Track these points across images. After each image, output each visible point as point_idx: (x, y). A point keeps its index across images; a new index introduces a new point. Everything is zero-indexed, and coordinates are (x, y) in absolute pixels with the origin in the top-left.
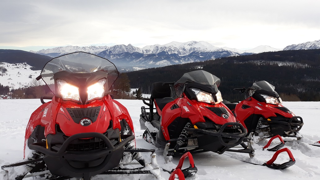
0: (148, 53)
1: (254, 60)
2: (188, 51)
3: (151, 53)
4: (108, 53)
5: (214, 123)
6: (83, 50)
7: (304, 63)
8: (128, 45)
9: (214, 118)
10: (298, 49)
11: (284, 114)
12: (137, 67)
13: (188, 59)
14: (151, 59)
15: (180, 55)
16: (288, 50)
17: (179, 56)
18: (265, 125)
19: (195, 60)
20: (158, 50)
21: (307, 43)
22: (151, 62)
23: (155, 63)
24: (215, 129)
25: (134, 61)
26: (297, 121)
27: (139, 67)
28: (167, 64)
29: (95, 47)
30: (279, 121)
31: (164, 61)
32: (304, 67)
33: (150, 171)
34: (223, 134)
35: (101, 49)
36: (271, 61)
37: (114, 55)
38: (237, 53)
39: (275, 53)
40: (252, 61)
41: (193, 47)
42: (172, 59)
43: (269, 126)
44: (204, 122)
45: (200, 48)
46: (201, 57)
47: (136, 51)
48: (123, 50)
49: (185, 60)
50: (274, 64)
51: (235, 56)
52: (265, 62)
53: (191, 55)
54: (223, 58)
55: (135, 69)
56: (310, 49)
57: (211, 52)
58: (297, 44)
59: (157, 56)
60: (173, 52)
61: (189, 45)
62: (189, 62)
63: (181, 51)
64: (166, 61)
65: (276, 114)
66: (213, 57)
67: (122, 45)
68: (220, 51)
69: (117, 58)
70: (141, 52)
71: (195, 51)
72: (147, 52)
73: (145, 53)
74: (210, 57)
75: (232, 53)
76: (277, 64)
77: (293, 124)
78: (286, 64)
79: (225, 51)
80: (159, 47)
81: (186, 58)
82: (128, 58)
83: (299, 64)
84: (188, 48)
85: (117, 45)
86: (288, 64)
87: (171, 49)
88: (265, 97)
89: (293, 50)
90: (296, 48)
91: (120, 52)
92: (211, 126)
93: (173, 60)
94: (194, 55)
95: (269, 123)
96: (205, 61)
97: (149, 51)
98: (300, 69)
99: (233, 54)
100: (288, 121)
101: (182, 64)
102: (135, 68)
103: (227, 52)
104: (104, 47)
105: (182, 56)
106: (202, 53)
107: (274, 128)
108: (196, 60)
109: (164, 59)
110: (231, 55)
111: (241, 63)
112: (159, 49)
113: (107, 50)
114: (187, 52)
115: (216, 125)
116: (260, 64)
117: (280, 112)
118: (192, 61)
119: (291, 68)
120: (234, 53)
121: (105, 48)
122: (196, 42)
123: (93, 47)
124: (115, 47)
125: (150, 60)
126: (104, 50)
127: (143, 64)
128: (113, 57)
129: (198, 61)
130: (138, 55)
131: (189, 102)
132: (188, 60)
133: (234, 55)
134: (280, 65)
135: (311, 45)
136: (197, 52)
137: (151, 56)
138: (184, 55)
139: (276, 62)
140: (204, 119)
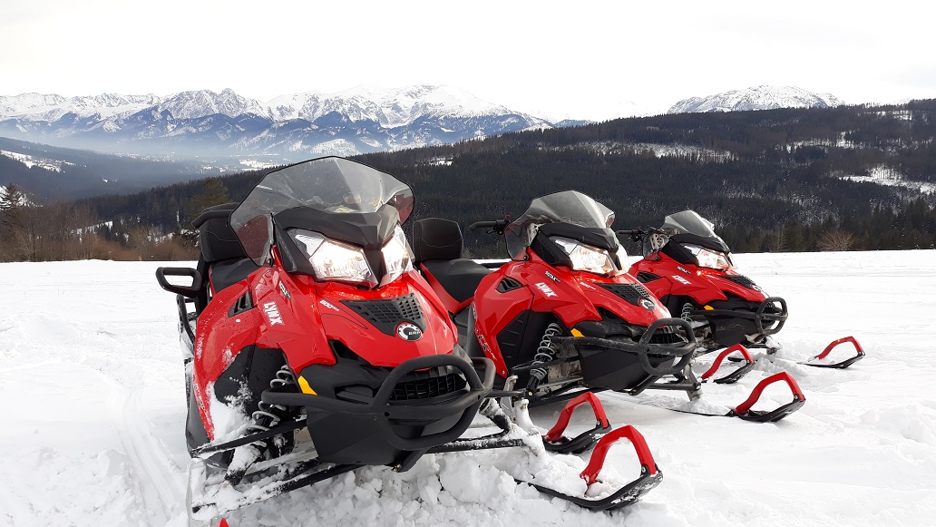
0: (287, 118)
1: (592, 139)
2: (408, 113)
3: (295, 116)
4: (158, 116)
5: (625, 323)
6: (75, 106)
7: (722, 149)
8: (224, 92)
9: (624, 309)
10: (705, 109)
11: (744, 291)
12: (252, 159)
13: (409, 136)
14: (296, 134)
15: (384, 126)
16: (680, 111)
17: (382, 128)
18: (699, 320)
19: (428, 140)
20: (316, 107)
21: (729, 93)
22: (298, 145)
23: (310, 149)
24: (629, 335)
25: (244, 141)
26: (775, 310)
27: (259, 160)
28: (348, 151)
29: (115, 98)
30: (733, 309)
31: (338, 141)
32: (722, 161)
33: (521, 440)
34: (651, 346)
35: (136, 104)
36: (636, 143)
37: (179, 123)
38: (546, 122)
39: (647, 120)
40: (587, 144)
41: (422, 100)
42: (362, 135)
43: (707, 322)
44: (600, 321)
45: (441, 105)
46: (445, 130)
47: (249, 110)
48: (207, 108)
49: (398, 140)
50: (644, 152)
51: (540, 129)
52: (619, 147)
53: (416, 126)
54: (508, 136)
55: (247, 167)
56: (737, 109)
57: (474, 118)
58: (703, 97)
59: (315, 127)
60: (363, 116)
61: (411, 94)
62: (412, 146)
63: (386, 111)
64: (343, 141)
65: (726, 293)
66: (478, 132)
67: (205, 93)
68: (499, 114)
69: (189, 133)
70: (265, 114)
71: (429, 115)
72: (282, 114)
73: (277, 116)
74: (472, 131)
75: (530, 120)
76: (652, 153)
77: (767, 317)
78: (677, 151)
79: (512, 115)
80: (322, 99)
81: (401, 135)
82: (224, 132)
83: (708, 151)
84: (407, 103)
85: (188, 93)
86: (681, 151)
87: (356, 106)
88: (695, 250)
89: (693, 114)
90: (700, 107)
91: (197, 112)
92: (620, 329)
93: (365, 140)
94: (427, 125)
95: (708, 316)
96: (457, 145)
97: (290, 110)
98: (712, 164)
99: (533, 124)
100: (754, 310)
101: (391, 151)
102: (248, 163)
103: (518, 117)
104: (144, 98)
105: (391, 127)
106: (450, 121)
107: (722, 329)
108: (431, 139)
109: (338, 136)
110: (529, 126)
111: (557, 148)
112: (322, 105)
113: (155, 108)
114: (405, 117)
115: (631, 325)
116: (608, 153)
117: (734, 289)
118: (421, 144)
119: (690, 162)
120: (536, 122)
121: (150, 100)
122: (429, 88)
123: (111, 99)
124: (180, 98)
125: (295, 138)
126: (145, 106)
127: (270, 151)
128: (174, 130)
129: (437, 142)
130: (255, 124)
131: (551, 271)
132: (410, 139)
133: (538, 127)
134: (661, 153)
135: (739, 99)
136: (434, 118)
137: (295, 128)
138: (397, 125)
139: (649, 147)
140: (597, 314)
